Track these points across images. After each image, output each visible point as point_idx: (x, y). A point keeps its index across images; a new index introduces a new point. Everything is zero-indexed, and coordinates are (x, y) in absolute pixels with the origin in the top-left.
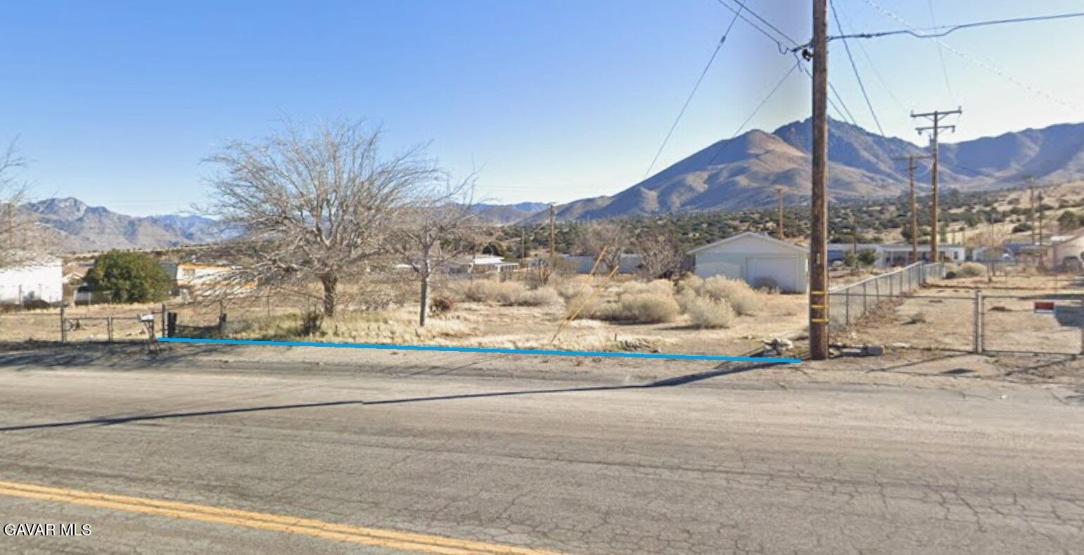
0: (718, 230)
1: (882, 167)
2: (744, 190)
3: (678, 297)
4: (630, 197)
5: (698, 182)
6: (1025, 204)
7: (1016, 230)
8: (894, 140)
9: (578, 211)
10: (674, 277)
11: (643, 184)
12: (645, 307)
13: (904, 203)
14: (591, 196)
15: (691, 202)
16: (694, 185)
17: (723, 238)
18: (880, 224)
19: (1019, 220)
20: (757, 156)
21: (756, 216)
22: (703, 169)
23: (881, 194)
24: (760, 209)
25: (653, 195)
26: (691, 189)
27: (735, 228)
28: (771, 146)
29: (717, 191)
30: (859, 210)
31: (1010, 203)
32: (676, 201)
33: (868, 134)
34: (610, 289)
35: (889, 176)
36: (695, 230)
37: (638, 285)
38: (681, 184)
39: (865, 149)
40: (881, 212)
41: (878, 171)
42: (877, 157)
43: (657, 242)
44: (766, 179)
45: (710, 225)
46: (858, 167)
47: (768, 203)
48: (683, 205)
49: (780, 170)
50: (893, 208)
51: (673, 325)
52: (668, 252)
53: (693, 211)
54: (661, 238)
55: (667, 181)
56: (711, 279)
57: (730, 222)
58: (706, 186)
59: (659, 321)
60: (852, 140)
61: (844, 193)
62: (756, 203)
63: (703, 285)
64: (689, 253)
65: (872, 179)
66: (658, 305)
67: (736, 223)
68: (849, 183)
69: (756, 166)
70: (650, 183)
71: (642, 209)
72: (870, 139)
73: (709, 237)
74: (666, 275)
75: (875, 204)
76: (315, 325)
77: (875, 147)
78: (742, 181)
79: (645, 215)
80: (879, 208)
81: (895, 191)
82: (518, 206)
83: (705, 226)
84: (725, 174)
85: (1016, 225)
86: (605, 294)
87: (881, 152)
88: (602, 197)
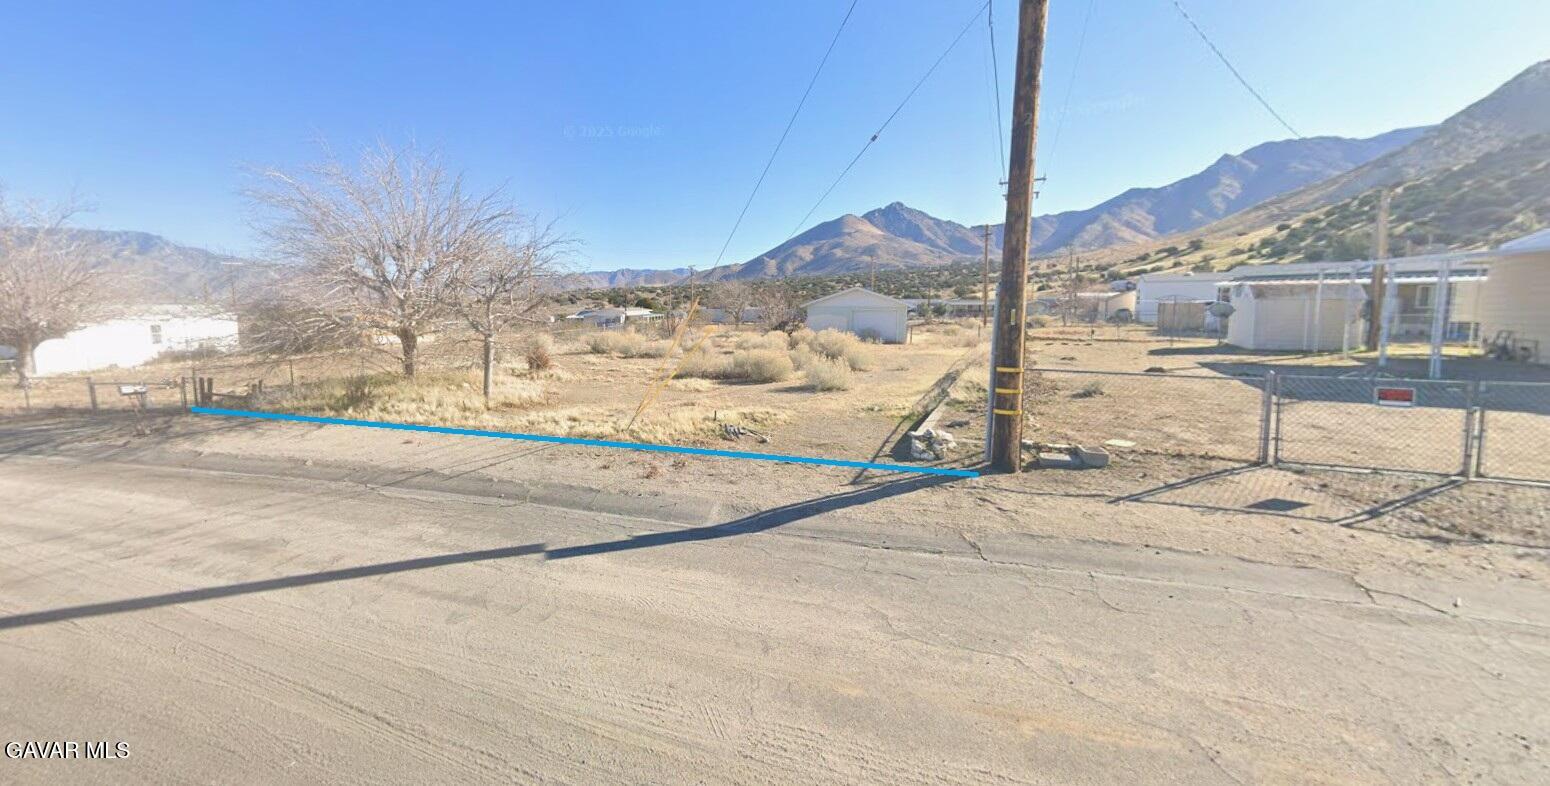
0: (821, 289)
1: (940, 243)
2: (840, 260)
3: (793, 352)
4: (756, 265)
5: (806, 253)
6: (1043, 270)
7: (1040, 289)
8: (949, 223)
9: (717, 275)
10: (787, 328)
11: (765, 255)
12: (758, 365)
13: (955, 269)
14: (727, 264)
15: (802, 268)
16: (803, 256)
17: (824, 295)
18: (939, 284)
19: (1041, 282)
20: (849, 234)
21: (848, 279)
22: (808, 243)
23: (938, 262)
24: (851, 273)
25: (773, 263)
26: (801, 259)
27: (832, 288)
28: (861, 227)
29: (820, 261)
30: (923, 275)
31: (1032, 269)
32: (790, 267)
33: (931, 218)
34: (730, 339)
35: (944, 249)
36: (803, 289)
37: (754, 337)
38: (793, 255)
39: (928, 229)
40: (938, 276)
41: (937, 247)
42: (935, 234)
43: (774, 296)
44: (856, 251)
45: (814, 285)
46: (923, 242)
47: (856, 269)
48: (794, 271)
49: (866, 245)
50: (946, 273)
51: (786, 384)
52: (783, 306)
53: (802, 275)
54: (778, 295)
55: (783, 252)
56: (823, 332)
57: (829, 283)
58: (812, 257)
59: (770, 380)
60: (919, 223)
61: (911, 262)
62: (848, 269)
63: (816, 338)
64: (802, 306)
65: (931, 251)
66: (770, 362)
67: (833, 284)
68: (916, 255)
69: (848, 241)
70: (772, 254)
71: (765, 274)
72: (931, 222)
73: (814, 294)
74: (781, 326)
75: (933, 269)
76: (363, 394)
77: (936, 228)
78: (839, 253)
79: (767, 277)
80: (937, 273)
81: (948, 261)
82: (674, 271)
83: (810, 286)
84: (826, 248)
85: (1040, 285)
86: (726, 344)
87: (939, 232)
88: (735, 265)
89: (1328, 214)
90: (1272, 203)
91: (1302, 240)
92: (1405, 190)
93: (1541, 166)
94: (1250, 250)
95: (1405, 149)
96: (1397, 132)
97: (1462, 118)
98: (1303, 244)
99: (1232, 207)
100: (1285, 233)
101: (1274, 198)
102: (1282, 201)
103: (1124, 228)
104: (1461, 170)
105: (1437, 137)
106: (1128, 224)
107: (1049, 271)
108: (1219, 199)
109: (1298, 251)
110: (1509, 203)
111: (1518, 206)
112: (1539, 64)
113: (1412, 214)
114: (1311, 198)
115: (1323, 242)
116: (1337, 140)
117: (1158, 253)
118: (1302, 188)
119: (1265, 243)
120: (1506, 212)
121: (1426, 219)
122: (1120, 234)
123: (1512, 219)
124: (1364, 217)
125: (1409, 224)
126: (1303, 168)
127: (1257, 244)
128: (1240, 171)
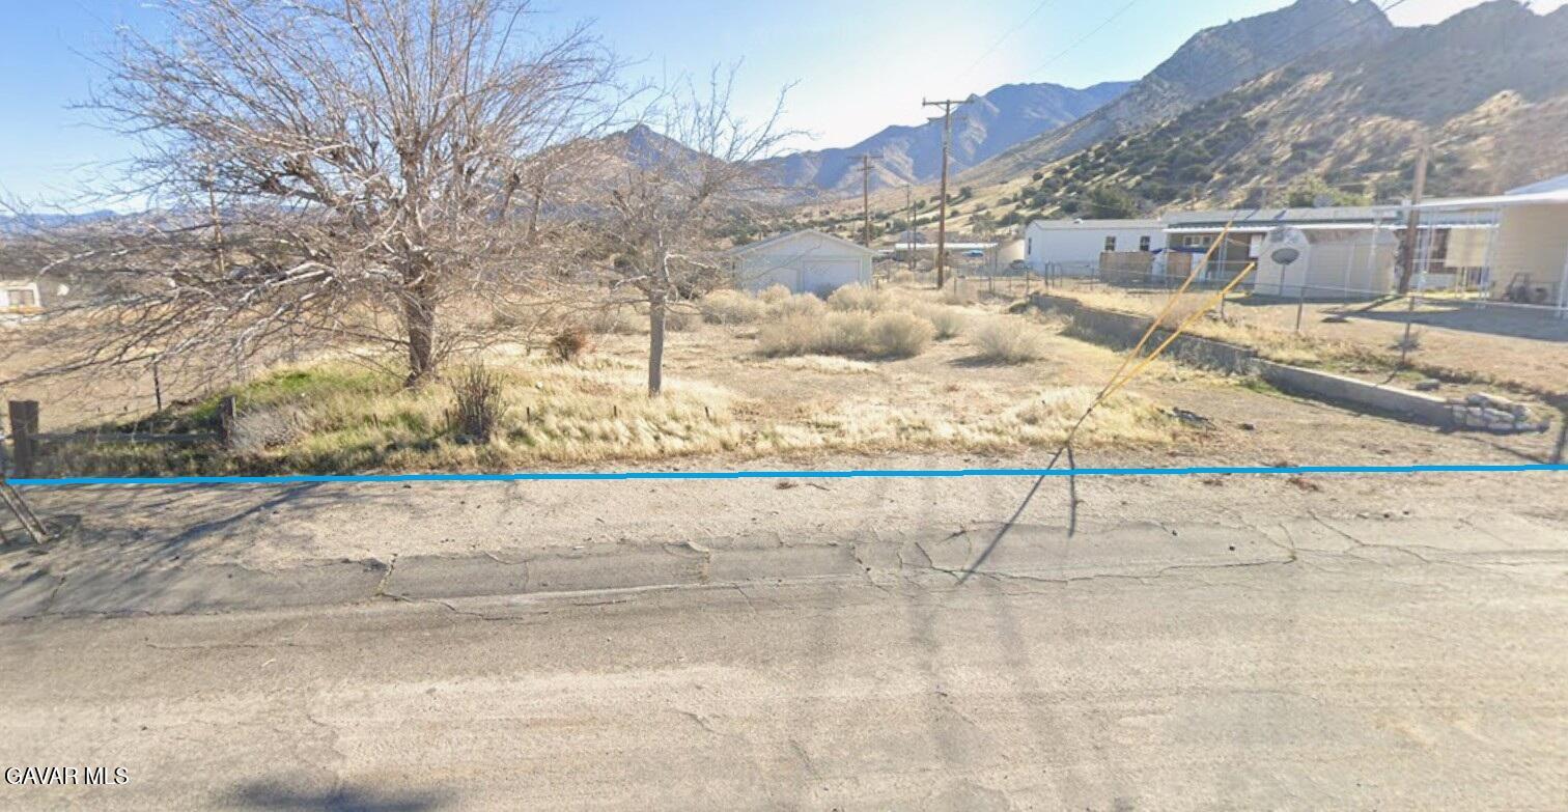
89: (1073, 164)
90: (1017, 151)
91: (1057, 191)
92: (1130, 143)
93: (1223, 127)
94: (1015, 200)
95: (1116, 103)
96: (1104, 86)
97: (1155, 77)
98: (1057, 195)
99: (982, 152)
100: (1040, 182)
101: (1018, 145)
102: (1023, 149)
103: (885, 171)
104: (1168, 127)
105: (1140, 93)
106: (889, 167)
107: (822, 219)
108: (968, 142)
109: (1054, 203)
110: (1207, 161)
111: (1213, 164)
112: (1202, 31)
113: (1139, 168)
114: (1047, 147)
115: (1073, 194)
116: (1057, 88)
117: (933, 200)
118: (1039, 136)
119: (1027, 193)
120: (1207, 169)
121: (1149, 174)
122: (883, 177)
123: (1211, 177)
124: (1102, 169)
125: (1138, 178)
126: (1034, 115)
127: (1020, 194)
128: (985, 114)
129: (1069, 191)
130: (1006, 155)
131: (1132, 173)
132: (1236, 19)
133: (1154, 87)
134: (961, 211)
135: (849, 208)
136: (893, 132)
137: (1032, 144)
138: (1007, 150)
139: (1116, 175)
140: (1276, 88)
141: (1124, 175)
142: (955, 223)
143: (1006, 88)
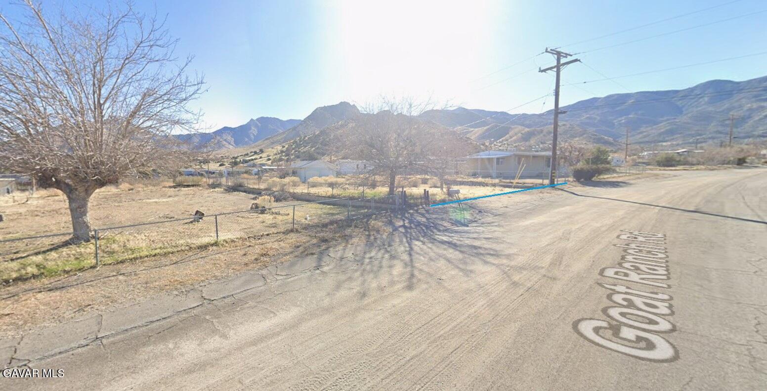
99: (258, 138)
106: (226, 141)
108: (252, 134)
128: (256, 126)
129: (295, 151)
130: (267, 139)
131: (312, 147)
132: (326, 106)
133: (308, 122)
134: (263, 156)
135: (217, 154)
136: (226, 129)
137: (275, 136)
138: (267, 138)
139: (307, 148)
140: (342, 126)
141: (310, 147)
142: (262, 160)
143: (262, 118)
